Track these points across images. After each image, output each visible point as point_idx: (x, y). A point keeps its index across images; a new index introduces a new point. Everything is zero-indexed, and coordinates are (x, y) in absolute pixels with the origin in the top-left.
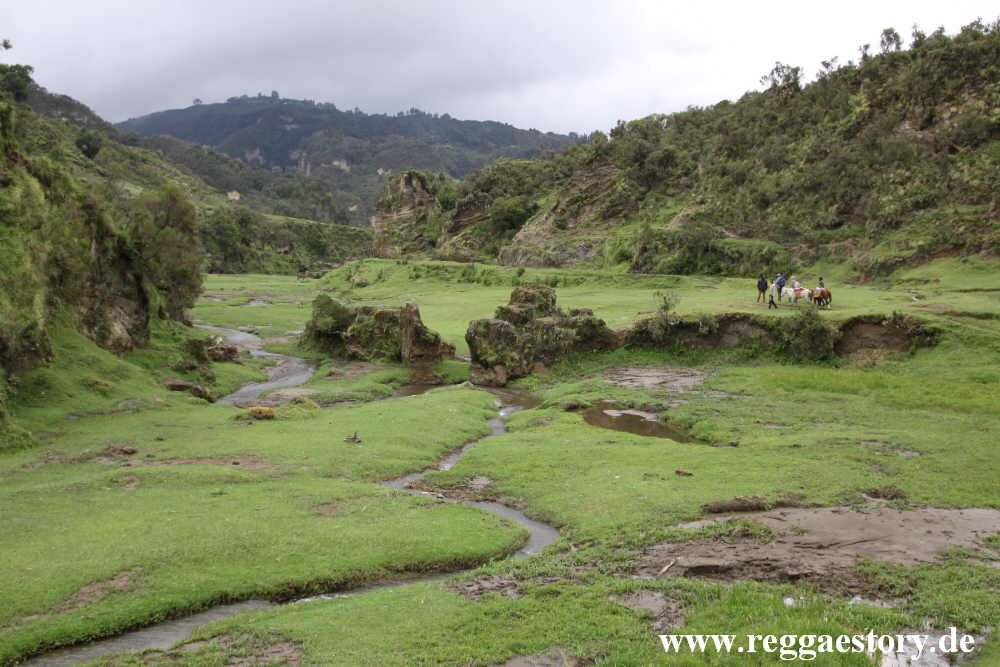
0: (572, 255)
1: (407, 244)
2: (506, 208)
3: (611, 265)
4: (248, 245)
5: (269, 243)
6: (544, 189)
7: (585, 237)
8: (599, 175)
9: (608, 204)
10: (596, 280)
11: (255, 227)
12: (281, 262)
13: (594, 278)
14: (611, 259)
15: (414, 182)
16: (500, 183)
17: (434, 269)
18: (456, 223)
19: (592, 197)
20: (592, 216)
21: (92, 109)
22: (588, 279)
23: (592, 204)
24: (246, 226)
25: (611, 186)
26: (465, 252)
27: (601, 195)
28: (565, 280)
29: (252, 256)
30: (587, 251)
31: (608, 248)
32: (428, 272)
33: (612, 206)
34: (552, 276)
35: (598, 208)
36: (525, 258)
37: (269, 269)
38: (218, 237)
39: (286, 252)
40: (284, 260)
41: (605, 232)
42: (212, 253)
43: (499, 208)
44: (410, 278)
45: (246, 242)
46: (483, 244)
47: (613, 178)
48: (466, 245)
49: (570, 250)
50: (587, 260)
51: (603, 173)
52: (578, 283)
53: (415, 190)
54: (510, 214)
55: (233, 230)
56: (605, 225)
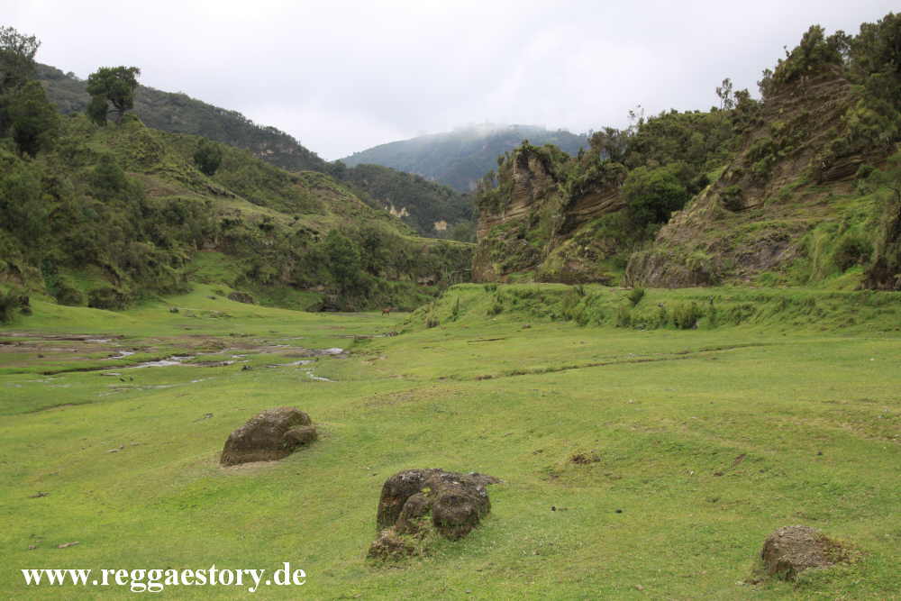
0: (745, 259)
1: (510, 259)
2: (649, 183)
3: (826, 274)
4: (376, 274)
5: (407, 272)
6: (725, 152)
7: (778, 221)
8: (813, 99)
9: (828, 152)
10: (776, 311)
11: (387, 250)
12: (421, 296)
13: (772, 305)
14: (825, 261)
15: (531, 163)
16: (652, 149)
17: (523, 298)
18: (569, 217)
19: (796, 141)
20: (796, 180)
21: (297, 139)
22: (760, 307)
23: (798, 155)
24: (373, 249)
25: (836, 117)
26: (581, 266)
27: (815, 138)
28: (714, 311)
29: (381, 287)
30: (777, 248)
31: (819, 236)
32: (515, 302)
33: (838, 158)
34: (687, 304)
35: (808, 165)
36: (661, 269)
37: (405, 305)
38: (331, 265)
39: (431, 283)
40: (426, 292)
41: (821, 210)
42: (324, 285)
43: (637, 184)
44: (489, 313)
45: (374, 271)
46: (612, 252)
47: (841, 101)
48: (582, 253)
49: (742, 249)
50: (775, 267)
51: (818, 95)
52: (738, 317)
53: (532, 176)
54: (656, 195)
55: (351, 254)
56: (823, 196)
